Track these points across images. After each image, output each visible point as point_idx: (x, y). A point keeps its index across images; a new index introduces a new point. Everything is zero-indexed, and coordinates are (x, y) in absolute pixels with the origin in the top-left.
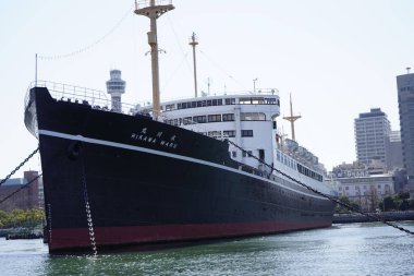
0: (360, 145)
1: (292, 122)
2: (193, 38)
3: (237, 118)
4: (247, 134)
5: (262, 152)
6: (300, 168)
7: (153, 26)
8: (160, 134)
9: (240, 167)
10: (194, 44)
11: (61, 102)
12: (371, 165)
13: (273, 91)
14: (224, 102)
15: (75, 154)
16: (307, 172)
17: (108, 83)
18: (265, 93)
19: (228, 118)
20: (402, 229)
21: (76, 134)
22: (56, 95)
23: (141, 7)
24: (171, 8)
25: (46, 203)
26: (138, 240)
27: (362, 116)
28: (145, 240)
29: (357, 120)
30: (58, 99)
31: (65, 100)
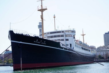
0: (105, 41)
1: (83, 36)
2: (54, 16)
3: (65, 36)
4: (67, 40)
5: (71, 45)
6: (82, 48)
7: (42, 14)
8: (41, 41)
9: (64, 49)
10: (54, 17)
11: (16, 34)
12: (108, 47)
13: (74, 29)
14: (61, 32)
15: (20, 46)
16: (85, 49)
17: (38, 26)
18: (72, 29)
19: (62, 36)
20: (101, 64)
21: (20, 41)
22: (15, 32)
23: (39, 9)
24: (46, 9)
25: (13, 58)
26: (36, 67)
27: (106, 33)
28: (38, 67)
29: (104, 35)
30: (16, 33)
31: (17, 33)
